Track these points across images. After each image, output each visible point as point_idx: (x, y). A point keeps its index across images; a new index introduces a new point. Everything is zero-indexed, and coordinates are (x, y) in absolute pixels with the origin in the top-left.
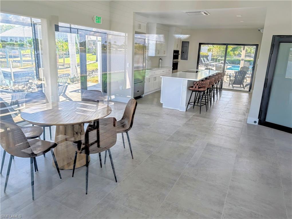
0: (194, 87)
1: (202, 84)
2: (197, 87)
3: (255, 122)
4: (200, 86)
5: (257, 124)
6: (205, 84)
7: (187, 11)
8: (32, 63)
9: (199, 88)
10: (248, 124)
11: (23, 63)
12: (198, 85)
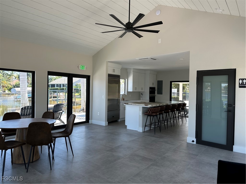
0: (148, 112)
1: (154, 110)
2: (151, 112)
3: (193, 141)
4: (153, 111)
5: (195, 143)
6: (156, 110)
7: (139, 58)
8: (65, 101)
9: (152, 113)
10: (187, 143)
11: (59, 101)
12: (151, 110)
